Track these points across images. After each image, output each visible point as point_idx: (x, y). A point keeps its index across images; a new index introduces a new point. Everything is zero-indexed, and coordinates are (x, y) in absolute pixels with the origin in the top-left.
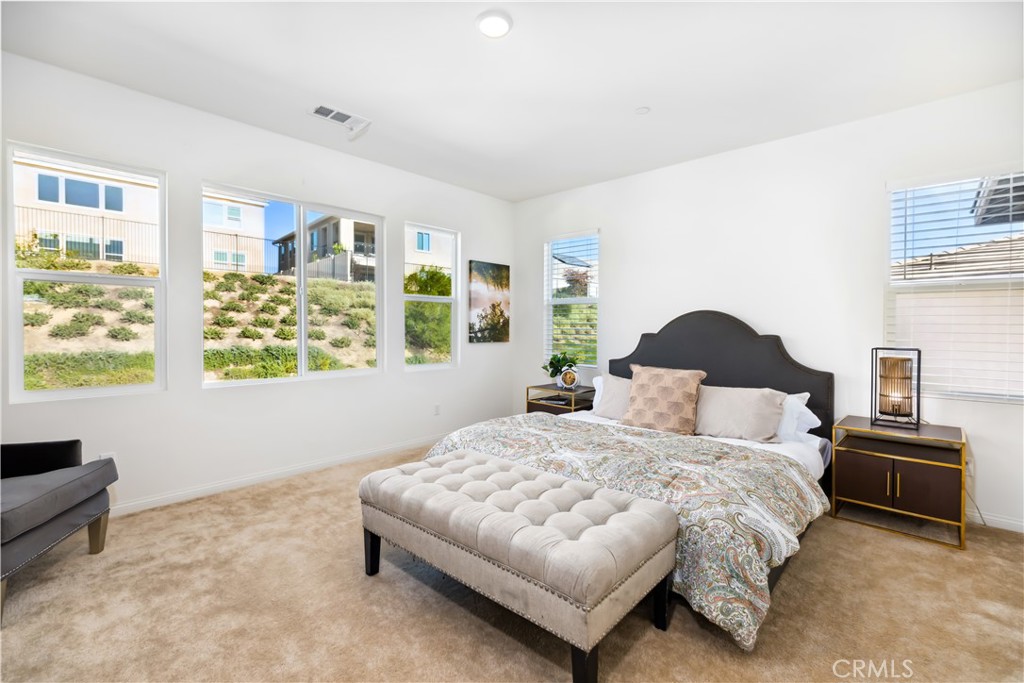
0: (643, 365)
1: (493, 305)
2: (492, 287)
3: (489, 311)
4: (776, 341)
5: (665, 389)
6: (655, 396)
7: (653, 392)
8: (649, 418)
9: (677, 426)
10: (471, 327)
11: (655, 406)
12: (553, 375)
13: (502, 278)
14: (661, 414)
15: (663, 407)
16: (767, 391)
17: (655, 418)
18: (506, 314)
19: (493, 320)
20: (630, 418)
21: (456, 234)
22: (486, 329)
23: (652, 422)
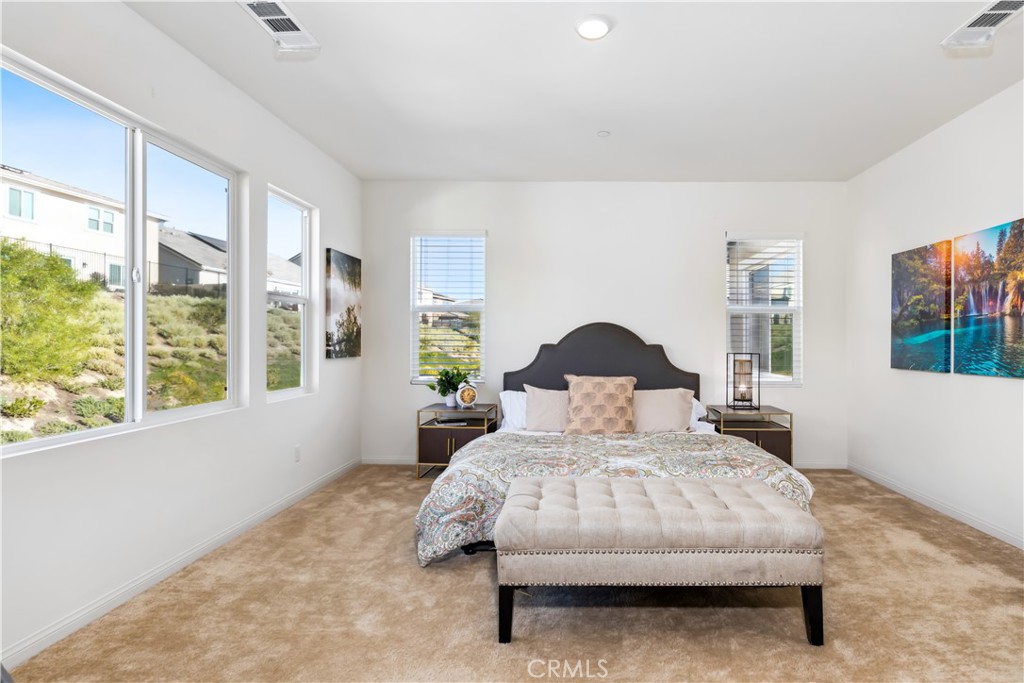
0: (578, 375)
1: (349, 309)
2: (348, 286)
3: (345, 317)
4: (659, 349)
5: (611, 396)
6: (603, 403)
7: (600, 399)
8: (598, 424)
9: (624, 429)
10: (328, 338)
11: (604, 413)
12: (444, 393)
13: (355, 275)
14: (610, 420)
15: (611, 412)
16: (681, 390)
17: (604, 423)
18: (359, 321)
19: (347, 328)
20: (579, 427)
21: (310, 210)
22: (343, 340)
23: (602, 427)
